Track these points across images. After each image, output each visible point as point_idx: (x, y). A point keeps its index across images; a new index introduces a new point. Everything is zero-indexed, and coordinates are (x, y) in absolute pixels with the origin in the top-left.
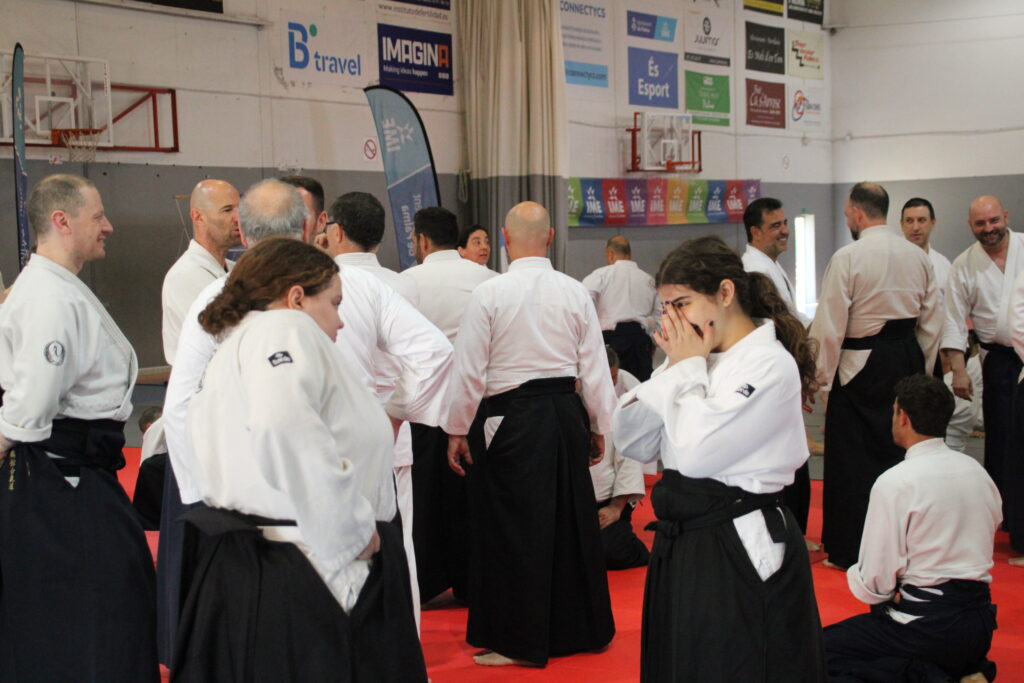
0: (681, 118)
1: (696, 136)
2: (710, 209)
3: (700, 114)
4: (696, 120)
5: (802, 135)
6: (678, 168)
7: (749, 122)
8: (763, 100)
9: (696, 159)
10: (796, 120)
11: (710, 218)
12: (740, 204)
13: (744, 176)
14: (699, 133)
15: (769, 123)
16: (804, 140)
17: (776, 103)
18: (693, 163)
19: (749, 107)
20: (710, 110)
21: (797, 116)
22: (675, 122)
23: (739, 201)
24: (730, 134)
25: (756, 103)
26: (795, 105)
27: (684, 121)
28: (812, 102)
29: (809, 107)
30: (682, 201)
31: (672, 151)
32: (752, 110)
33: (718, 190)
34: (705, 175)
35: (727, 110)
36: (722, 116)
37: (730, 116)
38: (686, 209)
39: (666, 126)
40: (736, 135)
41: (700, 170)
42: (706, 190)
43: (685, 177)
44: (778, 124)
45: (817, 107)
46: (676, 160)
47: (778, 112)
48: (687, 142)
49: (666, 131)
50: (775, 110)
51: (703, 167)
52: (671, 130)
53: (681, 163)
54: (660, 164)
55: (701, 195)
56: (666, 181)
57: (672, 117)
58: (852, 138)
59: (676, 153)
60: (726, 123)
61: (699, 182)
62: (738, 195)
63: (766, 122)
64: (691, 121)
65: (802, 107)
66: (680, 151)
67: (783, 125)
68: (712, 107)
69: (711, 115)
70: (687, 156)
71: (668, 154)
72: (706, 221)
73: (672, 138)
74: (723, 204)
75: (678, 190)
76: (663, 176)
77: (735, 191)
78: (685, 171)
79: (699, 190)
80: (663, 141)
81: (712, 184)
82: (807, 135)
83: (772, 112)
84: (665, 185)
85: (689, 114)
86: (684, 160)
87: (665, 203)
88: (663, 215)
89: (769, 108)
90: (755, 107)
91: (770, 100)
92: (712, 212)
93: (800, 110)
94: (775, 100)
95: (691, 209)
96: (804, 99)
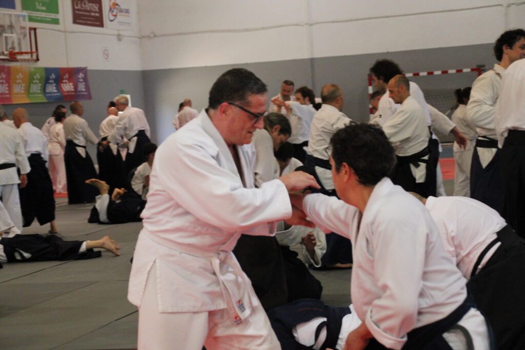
0: (18, 16)
1: (32, 32)
2: (47, 91)
3: (35, 14)
4: (31, 19)
5: (116, 33)
6: (19, 57)
7: (75, 22)
8: (85, 4)
9: (34, 50)
10: (111, 21)
11: (47, 98)
12: (72, 87)
13: (74, 64)
14: (35, 29)
15: (92, 23)
16: (119, 37)
17: (95, 7)
18: (31, 53)
19: (74, 9)
20: (43, 11)
21: (112, 18)
22: (13, 19)
23: (71, 84)
24: (60, 31)
25: (79, 7)
26: (111, 9)
27: (21, 18)
28: (123, 7)
29: (121, 11)
30: (24, 85)
31: (13, 43)
32: (77, 12)
33: (53, 76)
34: (43, 64)
35: (57, 12)
36: (53, 16)
37: (60, 16)
38: (28, 89)
39: (7, 23)
40: (65, 32)
41: (38, 60)
42: (44, 74)
43: (24, 65)
44: (98, 23)
45: (127, 11)
46: (17, 50)
47: (97, 15)
48: (25, 36)
49: (6, 27)
50: (96, 12)
51: (40, 58)
52: (11, 27)
53: (21, 53)
54: (3, 54)
55: (40, 80)
56: (9, 68)
57: (11, 15)
58: (155, 36)
59: (16, 45)
60: (56, 22)
61: (38, 69)
62: (70, 80)
63: (88, 22)
64: (27, 19)
65: (115, 11)
66: (19, 44)
67: (102, 25)
68: (44, 8)
69: (44, 15)
70: (26, 47)
71: (10, 46)
72: (45, 101)
73: (12, 33)
74: (59, 87)
75: (20, 76)
76: (7, 64)
77: (67, 76)
78: (25, 60)
79: (38, 76)
80: (4, 35)
81: (48, 71)
82: (121, 33)
83: (93, 14)
84: (8, 71)
85: (25, 13)
86: (23, 50)
87: (9, 87)
88: (8, 96)
89: (90, 11)
90: (79, 10)
91: (90, 4)
92: (50, 93)
93: (114, 14)
94: (94, 5)
95: (31, 91)
96: (117, 5)
